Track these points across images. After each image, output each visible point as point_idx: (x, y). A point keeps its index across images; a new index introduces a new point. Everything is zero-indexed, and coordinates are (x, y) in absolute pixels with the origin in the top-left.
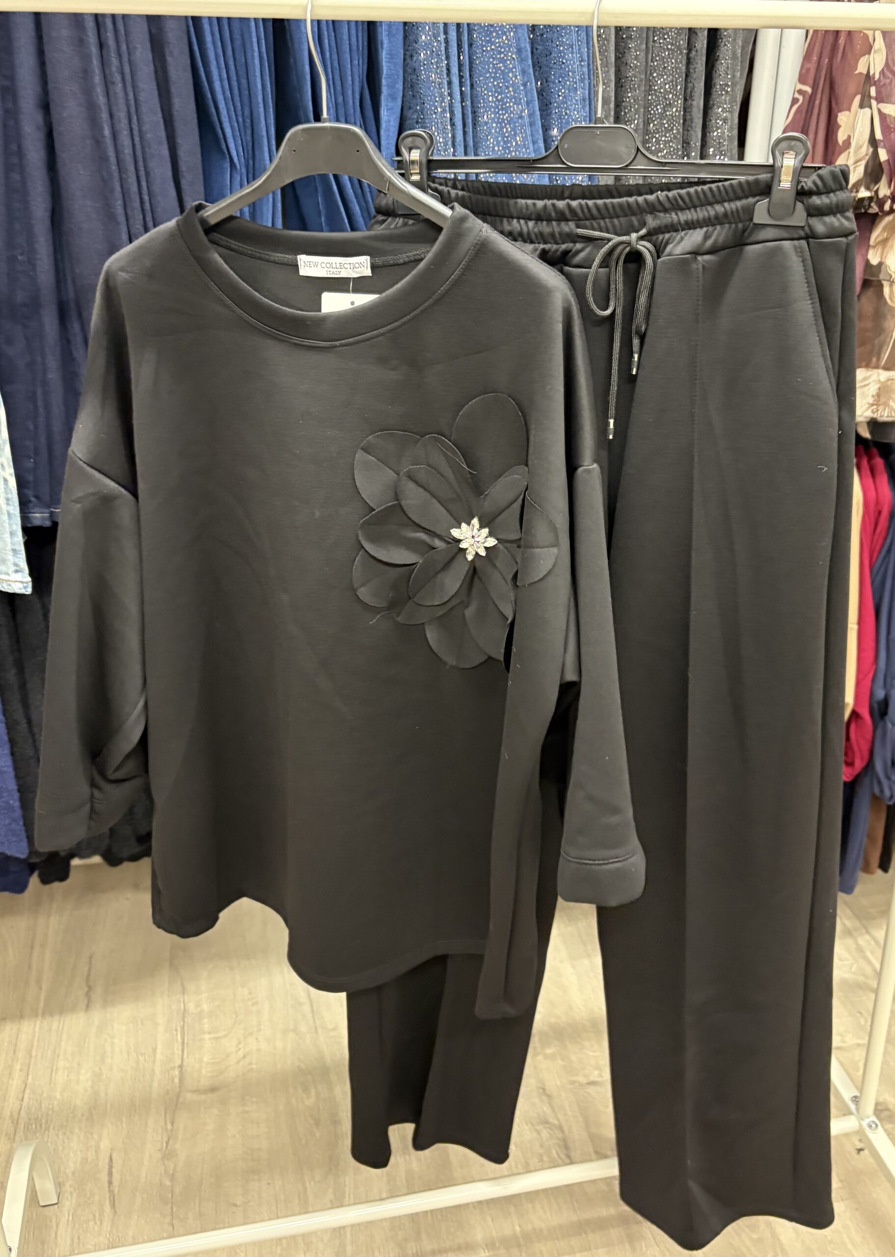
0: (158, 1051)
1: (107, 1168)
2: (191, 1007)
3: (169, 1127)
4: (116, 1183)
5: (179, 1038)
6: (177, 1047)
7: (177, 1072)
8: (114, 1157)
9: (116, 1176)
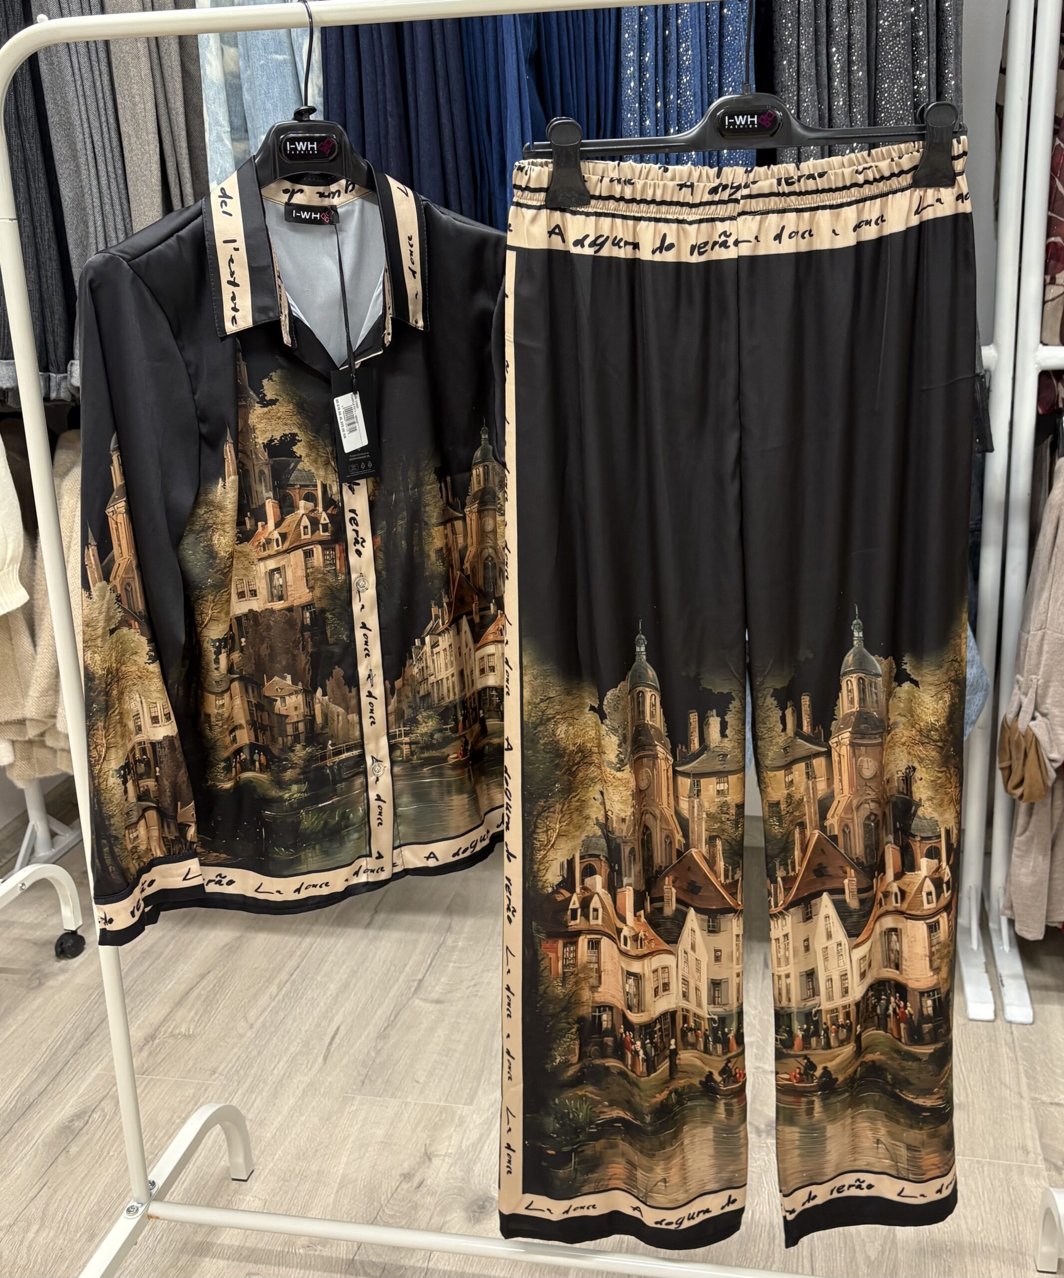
0: (408, 966)
1: (332, 1034)
2: (450, 941)
3: (392, 1018)
4: (334, 1045)
5: (429, 960)
6: (425, 966)
7: (416, 984)
8: (341, 1028)
9: (337, 1040)
